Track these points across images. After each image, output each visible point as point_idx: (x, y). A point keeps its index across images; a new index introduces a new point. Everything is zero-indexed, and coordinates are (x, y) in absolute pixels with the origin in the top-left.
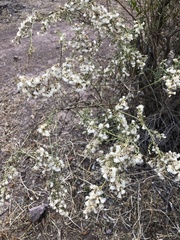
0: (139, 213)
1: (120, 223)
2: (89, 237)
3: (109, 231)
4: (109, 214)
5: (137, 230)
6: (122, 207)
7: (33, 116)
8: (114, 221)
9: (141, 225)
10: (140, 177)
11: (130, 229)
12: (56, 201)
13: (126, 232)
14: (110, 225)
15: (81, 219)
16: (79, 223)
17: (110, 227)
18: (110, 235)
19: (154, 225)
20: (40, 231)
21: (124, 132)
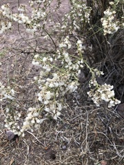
0: (87, 134)
1: (72, 142)
2: (50, 151)
3: (64, 147)
4: (65, 135)
5: (84, 147)
6: (75, 130)
7: (13, 65)
8: (69, 140)
9: (87, 143)
10: (89, 109)
11: (80, 146)
12: (11, 123)
13: (77, 147)
14: (65, 143)
15: (44, 139)
16: (43, 141)
17: (65, 144)
18: (65, 150)
19: (97, 143)
20: (14, 146)
21: (67, 67)
